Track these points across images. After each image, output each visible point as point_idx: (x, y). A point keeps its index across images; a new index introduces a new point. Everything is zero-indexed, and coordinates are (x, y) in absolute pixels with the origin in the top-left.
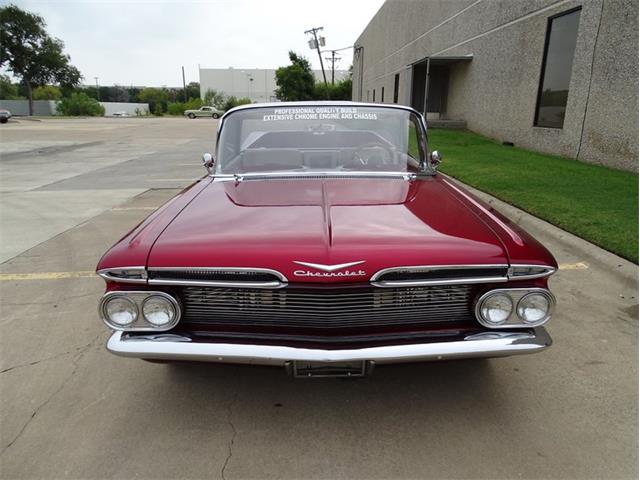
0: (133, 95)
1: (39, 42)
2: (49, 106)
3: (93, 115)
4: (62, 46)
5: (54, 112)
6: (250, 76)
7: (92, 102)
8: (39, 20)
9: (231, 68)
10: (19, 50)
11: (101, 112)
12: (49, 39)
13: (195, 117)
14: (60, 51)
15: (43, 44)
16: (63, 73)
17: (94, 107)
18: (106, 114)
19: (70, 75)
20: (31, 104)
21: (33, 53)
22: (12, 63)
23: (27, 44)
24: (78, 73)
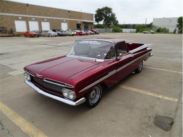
0: (134, 26)
1: (110, 15)
2: (110, 30)
3: (119, 32)
4: (115, 15)
5: (111, 31)
6: (170, 20)
7: (120, 29)
8: (111, 9)
9: (164, 18)
10: (106, 17)
11: (121, 31)
12: (113, 13)
13: (146, 33)
14: (115, 16)
15: (111, 15)
16: (114, 22)
17: (120, 30)
18: (123, 32)
19: (116, 22)
20: (106, 29)
21: (109, 17)
22: (104, 20)
23: (108, 15)
24: (118, 21)
